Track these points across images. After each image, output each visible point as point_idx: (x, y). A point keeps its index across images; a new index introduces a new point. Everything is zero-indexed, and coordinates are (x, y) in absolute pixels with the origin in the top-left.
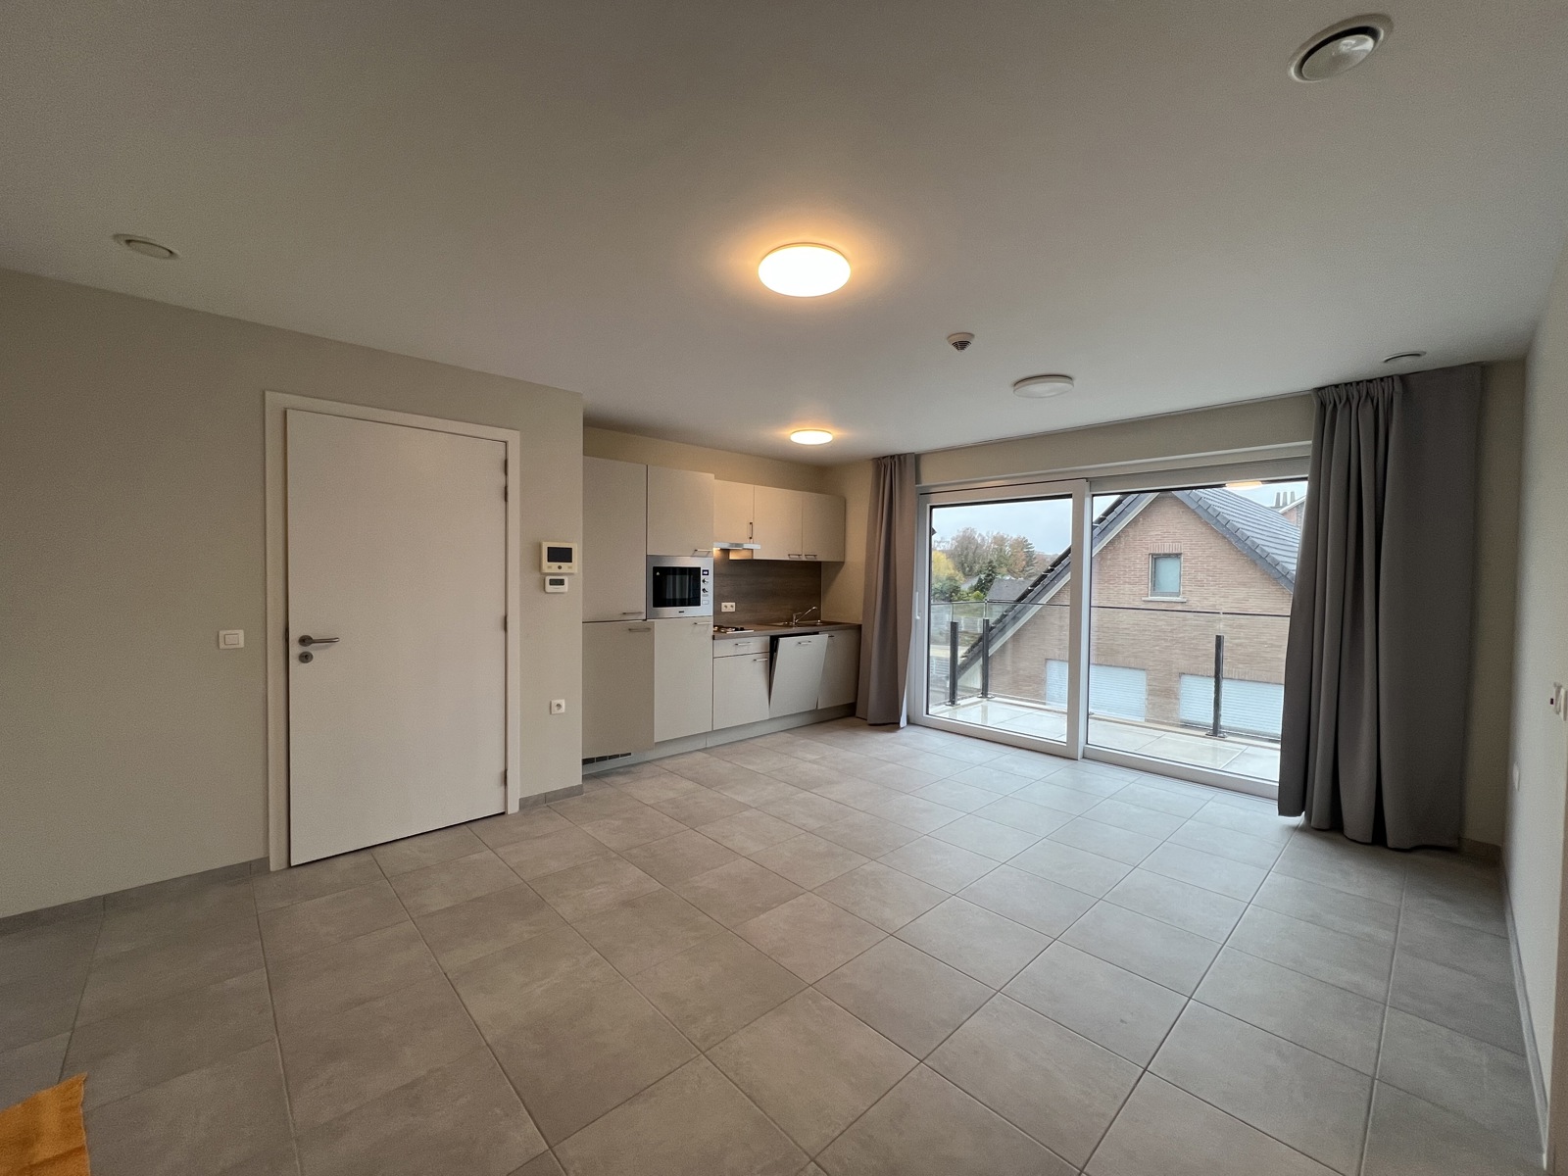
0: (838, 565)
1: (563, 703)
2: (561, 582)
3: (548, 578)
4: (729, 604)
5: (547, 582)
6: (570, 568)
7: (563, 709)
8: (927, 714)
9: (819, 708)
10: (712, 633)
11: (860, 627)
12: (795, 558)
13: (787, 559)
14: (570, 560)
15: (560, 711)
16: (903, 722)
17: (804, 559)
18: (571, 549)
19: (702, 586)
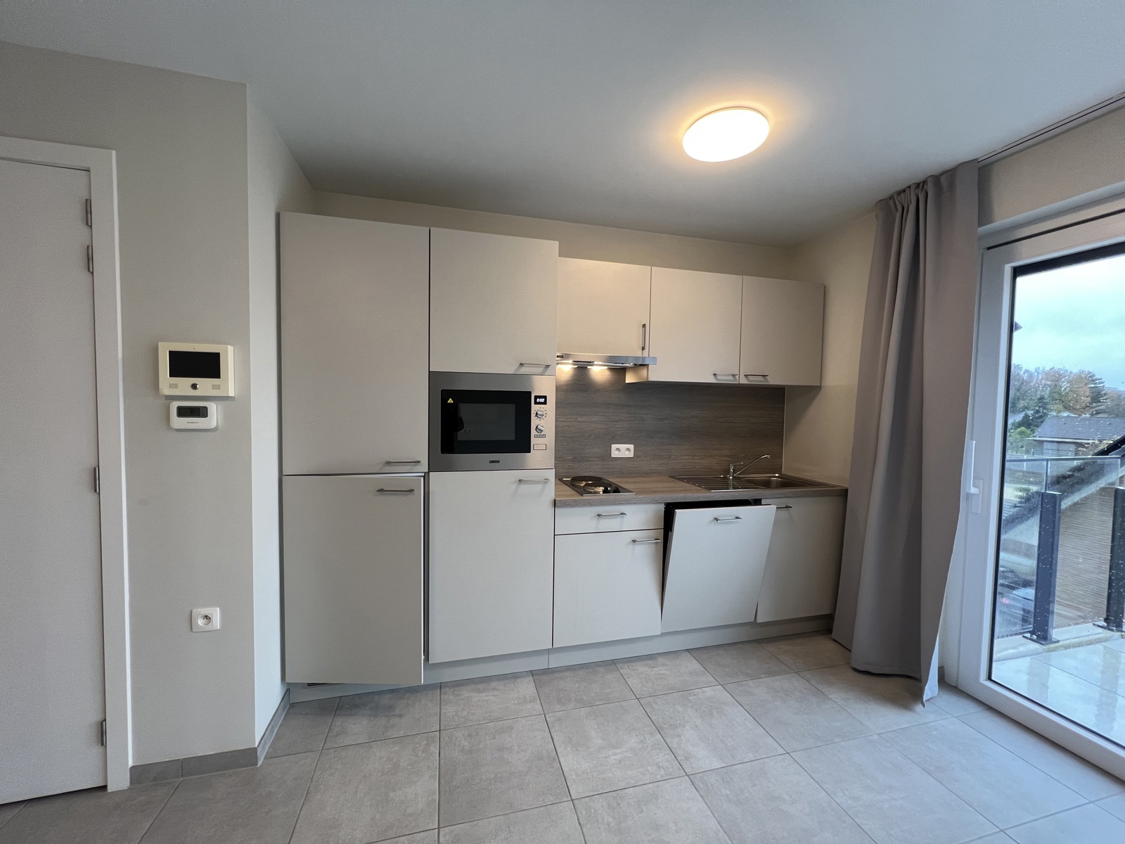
0: (810, 392)
1: (216, 614)
2: (200, 412)
3: (175, 405)
4: (623, 447)
5: (174, 412)
6: (216, 387)
7: (217, 622)
8: (990, 678)
9: (759, 620)
10: (553, 497)
11: (844, 493)
12: (725, 379)
13: (712, 380)
14: (216, 374)
15: (210, 627)
16: (931, 687)
17: (743, 381)
18: (217, 355)
19: (535, 422)
